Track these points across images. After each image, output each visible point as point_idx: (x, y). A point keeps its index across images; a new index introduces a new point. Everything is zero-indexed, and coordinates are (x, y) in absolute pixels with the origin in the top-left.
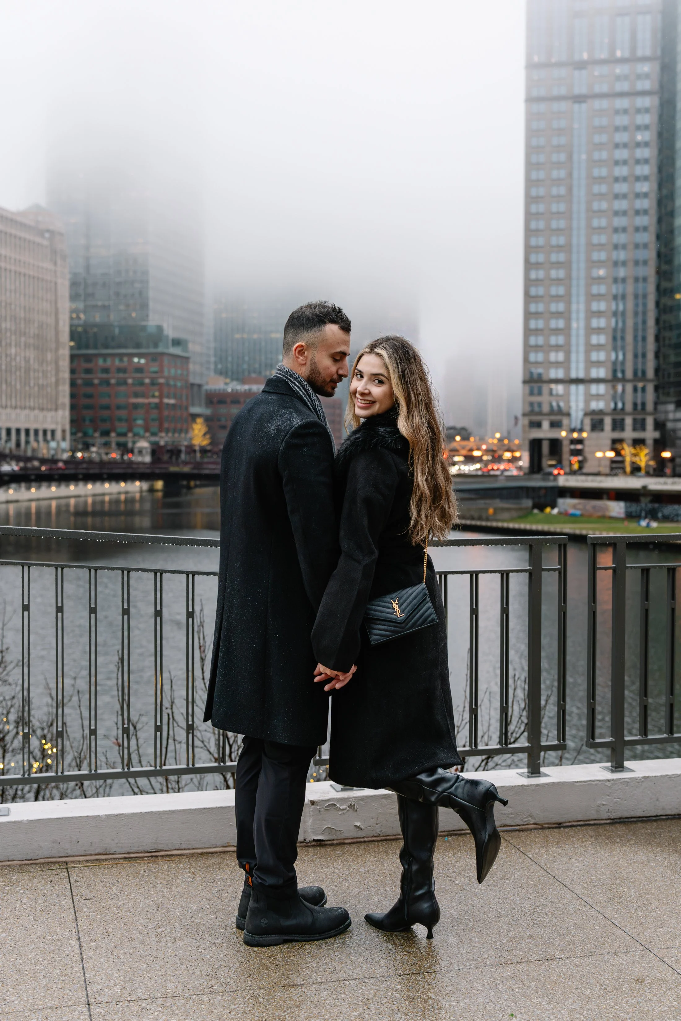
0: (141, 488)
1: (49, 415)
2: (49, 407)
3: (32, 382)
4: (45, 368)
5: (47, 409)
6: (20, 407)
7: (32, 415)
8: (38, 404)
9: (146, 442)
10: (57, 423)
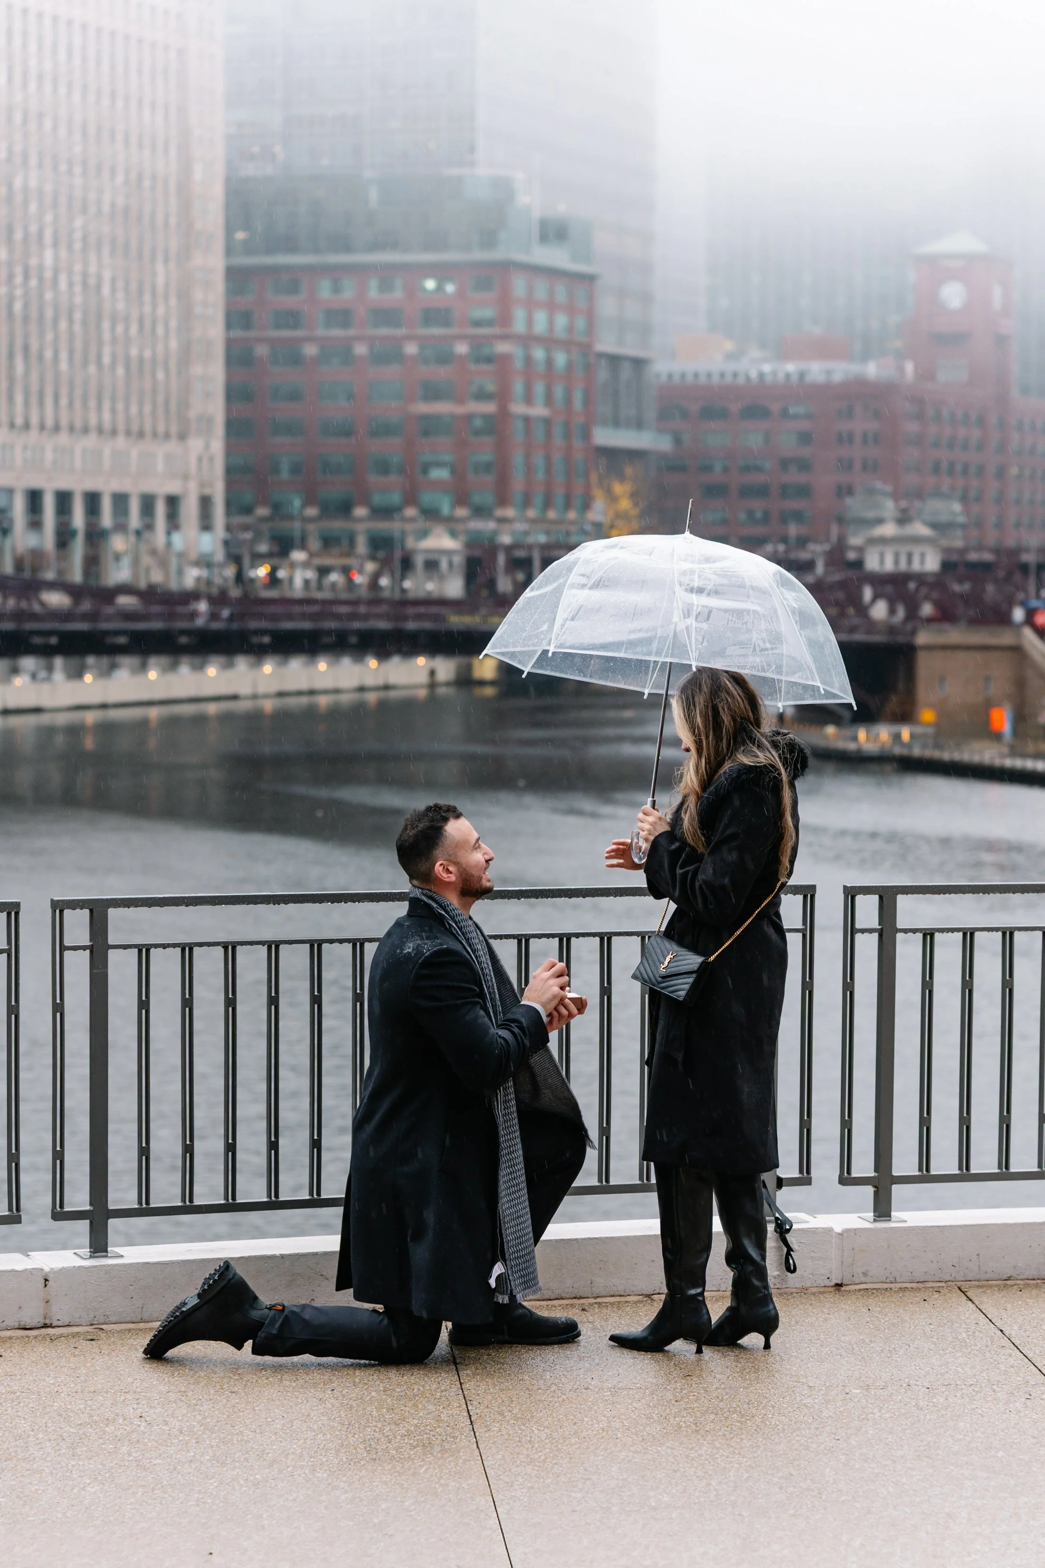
0: (432, 673)
1: (161, 451)
2: (161, 428)
3: (107, 351)
4: (147, 309)
5: (155, 435)
6: (71, 429)
7: (107, 452)
8: (128, 420)
9: (453, 534)
10: (186, 477)
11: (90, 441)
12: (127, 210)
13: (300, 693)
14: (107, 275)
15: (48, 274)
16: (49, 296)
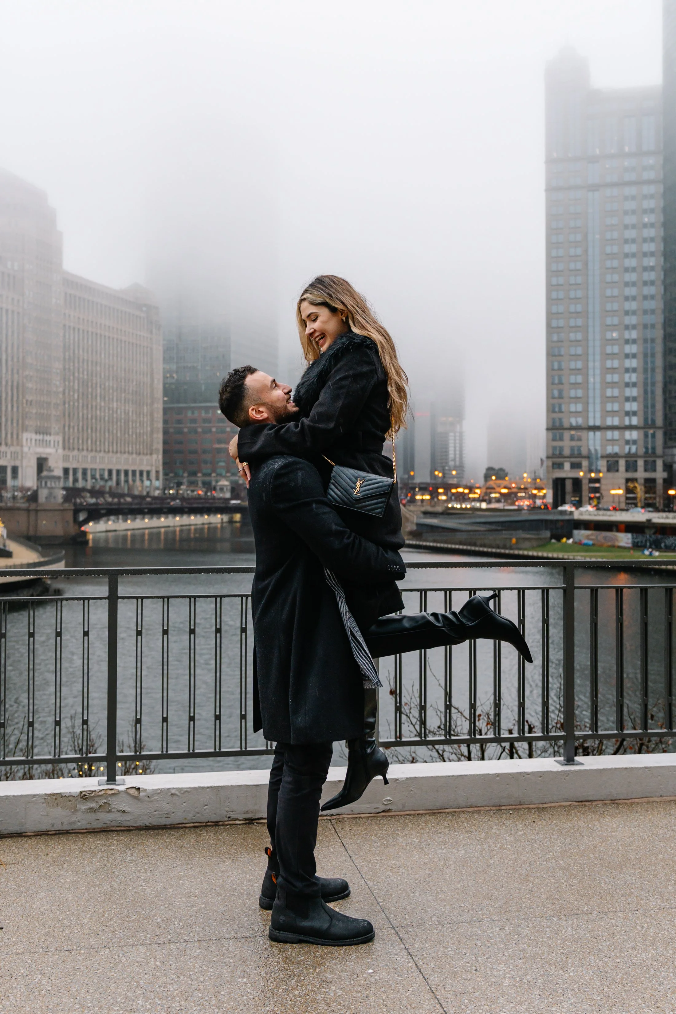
0: (222, 519)
1: (145, 458)
2: (145, 452)
3: (131, 431)
4: (142, 419)
5: (143, 454)
6: (121, 452)
7: (130, 458)
8: (136, 449)
9: (227, 480)
10: (152, 465)
11: (126, 456)
12: (136, 392)
13: (186, 525)
14: (131, 410)
15: (115, 409)
16: (115, 415)
